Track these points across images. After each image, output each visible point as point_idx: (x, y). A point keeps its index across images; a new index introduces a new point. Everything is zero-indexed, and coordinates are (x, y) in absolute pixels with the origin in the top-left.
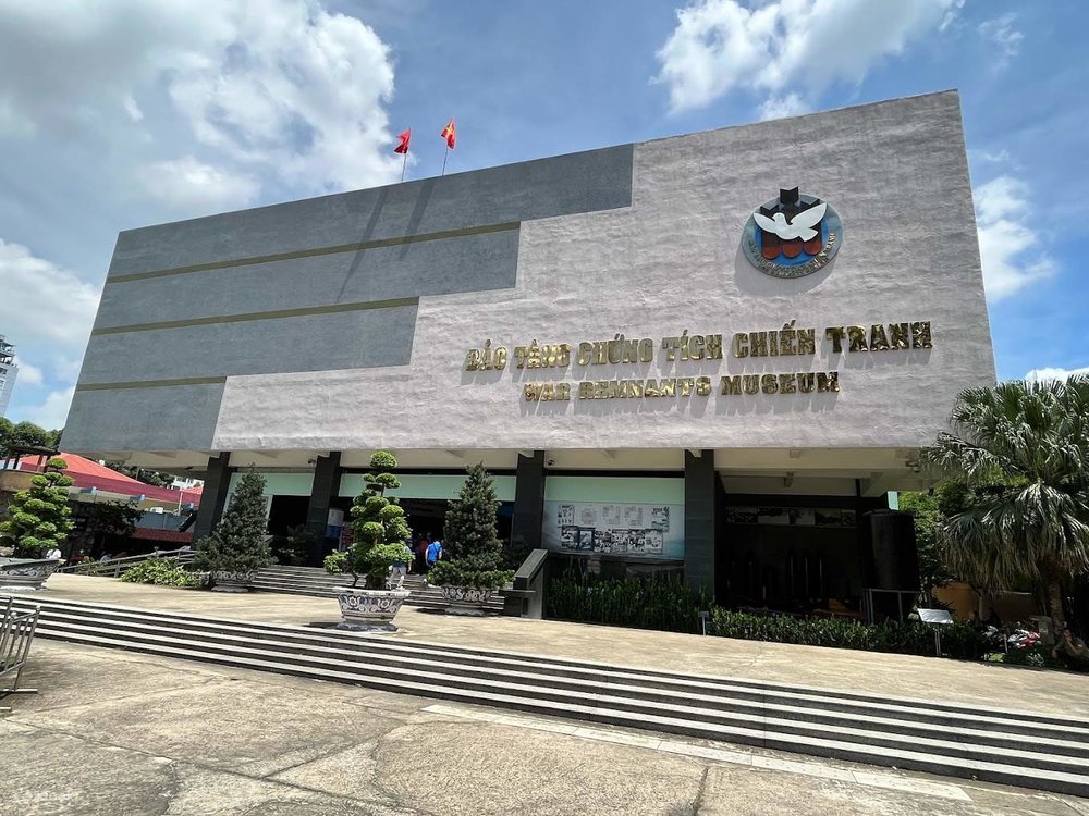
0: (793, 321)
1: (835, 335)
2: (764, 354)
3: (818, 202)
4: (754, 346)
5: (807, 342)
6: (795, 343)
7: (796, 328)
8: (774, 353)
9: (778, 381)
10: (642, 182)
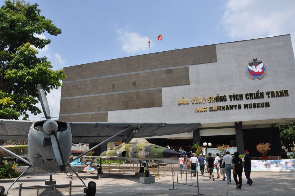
0: (259, 90)
1: (268, 93)
2: (253, 98)
3: (261, 62)
4: (251, 96)
5: (262, 95)
6: (259, 95)
7: (259, 92)
8: (255, 98)
9: (256, 105)
10: (219, 55)
